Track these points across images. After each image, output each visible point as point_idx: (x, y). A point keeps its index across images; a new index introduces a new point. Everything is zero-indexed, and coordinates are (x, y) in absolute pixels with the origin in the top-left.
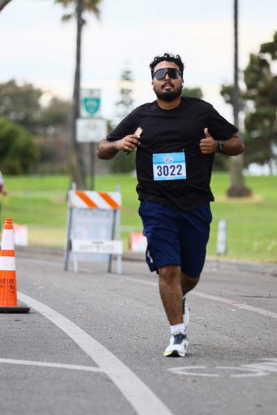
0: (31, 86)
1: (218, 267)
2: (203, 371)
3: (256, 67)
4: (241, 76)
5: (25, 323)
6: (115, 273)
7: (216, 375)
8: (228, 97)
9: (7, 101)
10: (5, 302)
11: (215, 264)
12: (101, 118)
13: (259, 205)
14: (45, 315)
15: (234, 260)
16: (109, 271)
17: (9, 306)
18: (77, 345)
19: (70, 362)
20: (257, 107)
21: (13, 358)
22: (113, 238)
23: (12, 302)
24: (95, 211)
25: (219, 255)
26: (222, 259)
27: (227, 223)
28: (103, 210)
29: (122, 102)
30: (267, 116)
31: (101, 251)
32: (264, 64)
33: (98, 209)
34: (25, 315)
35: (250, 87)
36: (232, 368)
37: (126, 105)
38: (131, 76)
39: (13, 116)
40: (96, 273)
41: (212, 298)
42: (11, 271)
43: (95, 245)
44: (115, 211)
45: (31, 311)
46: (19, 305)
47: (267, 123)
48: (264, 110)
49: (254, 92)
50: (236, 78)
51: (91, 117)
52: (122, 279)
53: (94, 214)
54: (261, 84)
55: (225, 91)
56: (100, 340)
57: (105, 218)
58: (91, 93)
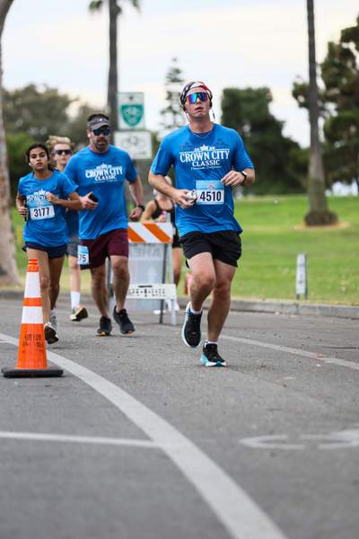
0: (55, 91)
1: (297, 313)
2: (284, 442)
3: (337, 60)
4: (319, 71)
5: (57, 389)
6: (170, 325)
7: (301, 447)
8: (302, 99)
9: (26, 113)
10: (33, 364)
11: (294, 309)
12: (143, 130)
13: (346, 234)
14: (82, 378)
15: (317, 304)
16: (161, 322)
17: (37, 369)
18: (124, 415)
19: (116, 435)
20: (337, 110)
21: (44, 432)
22: (164, 282)
23: (41, 364)
24: (140, 246)
25: (298, 297)
26: (302, 302)
27: (306, 257)
28: (149, 244)
29: (170, 108)
30: (352, 121)
31: (150, 296)
32: (347, 54)
33: (145, 244)
34: (58, 379)
35: (329, 85)
36: (320, 437)
37: (175, 113)
38: (180, 76)
39: (33, 131)
40: (145, 325)
41: (292, 351)
42: (37, 325)
43: (143, 289)
44: (166, 246)
45: (64, 374)
46: (49, 367)
47: (353, 129)
48: (348, 114)
49: (335, 91)
50: (312, 74)
51: (132, 130)
53: (140, 249)
54: (344, 81)
55: (298, 91)
56: (152, 408)
57: (154, 255)
58: (131, 98)
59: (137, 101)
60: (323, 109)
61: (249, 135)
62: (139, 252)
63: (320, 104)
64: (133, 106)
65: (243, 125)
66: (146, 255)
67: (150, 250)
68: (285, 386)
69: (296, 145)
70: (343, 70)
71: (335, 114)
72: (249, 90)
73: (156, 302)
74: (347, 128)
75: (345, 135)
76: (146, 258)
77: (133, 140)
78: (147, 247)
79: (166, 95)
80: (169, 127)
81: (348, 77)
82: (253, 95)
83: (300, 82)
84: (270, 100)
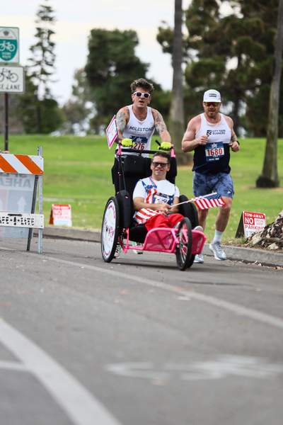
3: (201, 9)
4: (184, 19)
6: (37, 253)
8: (166, 44)
12: (16, 65)
16: (28, 250)
20: (198, 56)
22: (32, 212)
24: (12, 176)
28: (21, 175)
29: (40, 44)
30: (213, 68)
31: (18, 224)
33: (17, 174)
35: (192, 33)
37: (44, 50)
38: (51, 15)
41: (152, 283)
43: (13, 218)
44: (37, 178)
47: (213, 76)
48: (209, 60)
49: (198, 38)
50: (178, 21)
51: (6, 64)
52: (44, 259)
53: (11, 179)
54: (207, 29)
55: (163, 37)
56: (24, 332)
57: (24, 185)
58: (6, 33)
59: (11, 36)
60: (186, 55)
61: (113, 75)
62: (11, 182)
63: (184, 50)
64: (7, 41)
65: (110, 65)
66: (17, 185)
67: (21, 180)
68: (148, 317)
69: (158, 87)
70: (206, 18)
71: (196, 60)
72: (116, 32)
73: (24, 231)
74: (207, 74)
75: (205, 80)
76: (17, 188)
77: (7, 74)
78: (18, 178)
79: (36, 32)
80: (39, 63)
81: (210, 26)
82: (121, 38)
83: (165, 27)
84: (137, 43)
